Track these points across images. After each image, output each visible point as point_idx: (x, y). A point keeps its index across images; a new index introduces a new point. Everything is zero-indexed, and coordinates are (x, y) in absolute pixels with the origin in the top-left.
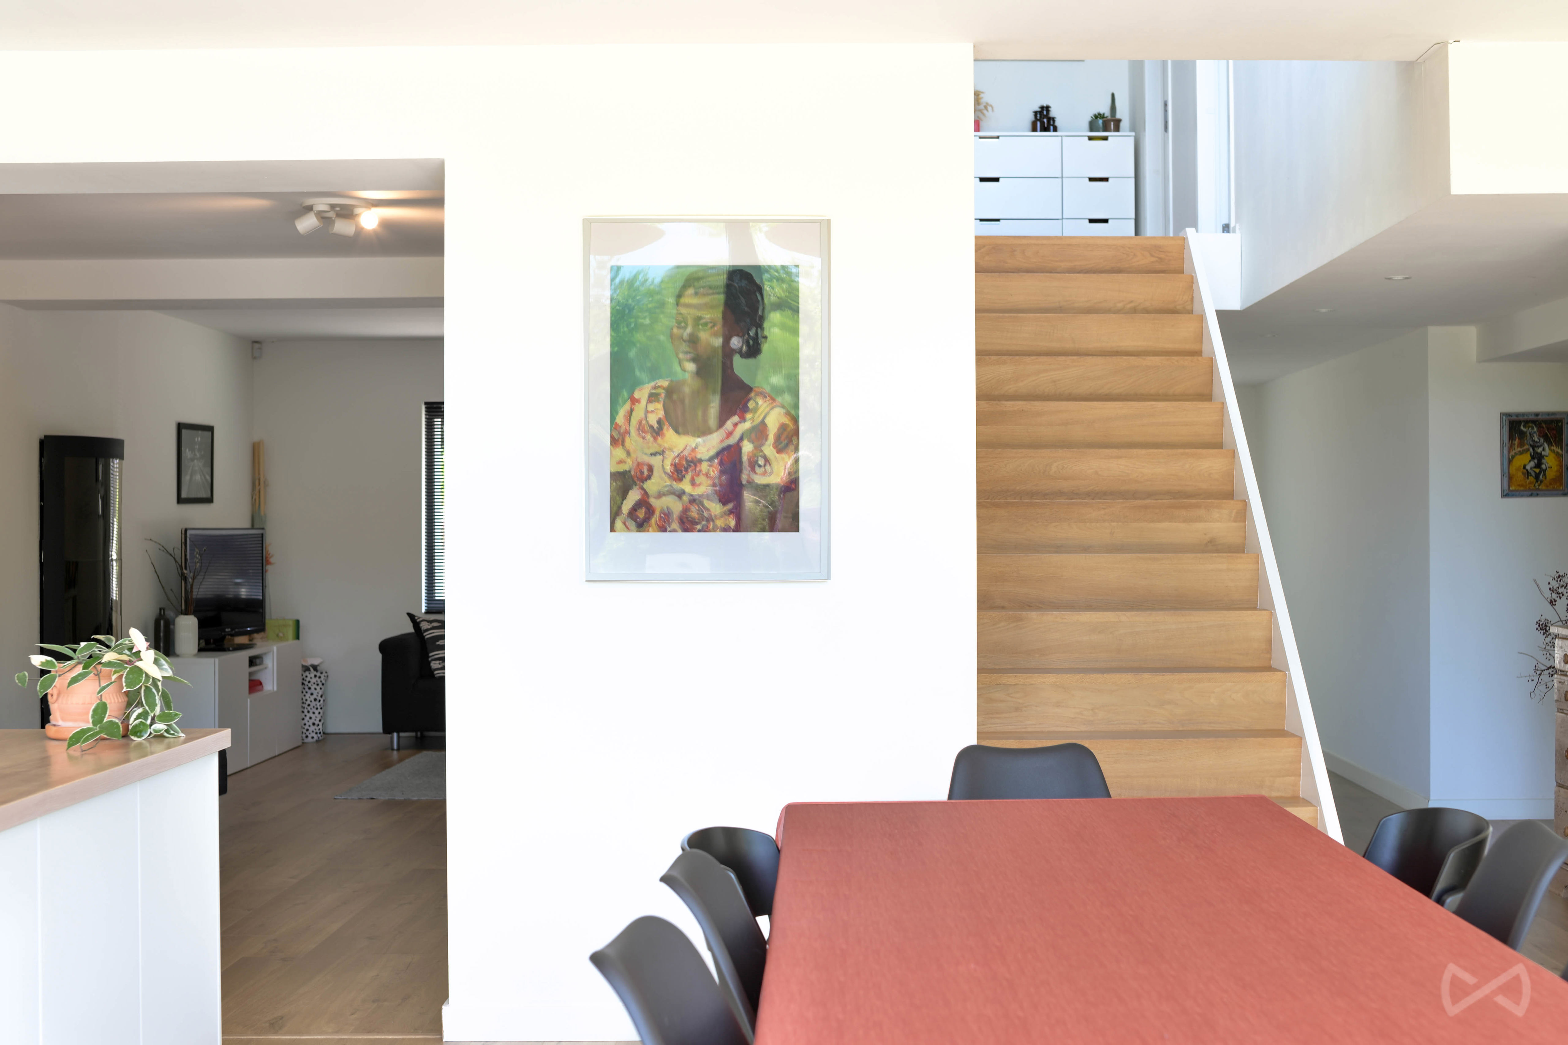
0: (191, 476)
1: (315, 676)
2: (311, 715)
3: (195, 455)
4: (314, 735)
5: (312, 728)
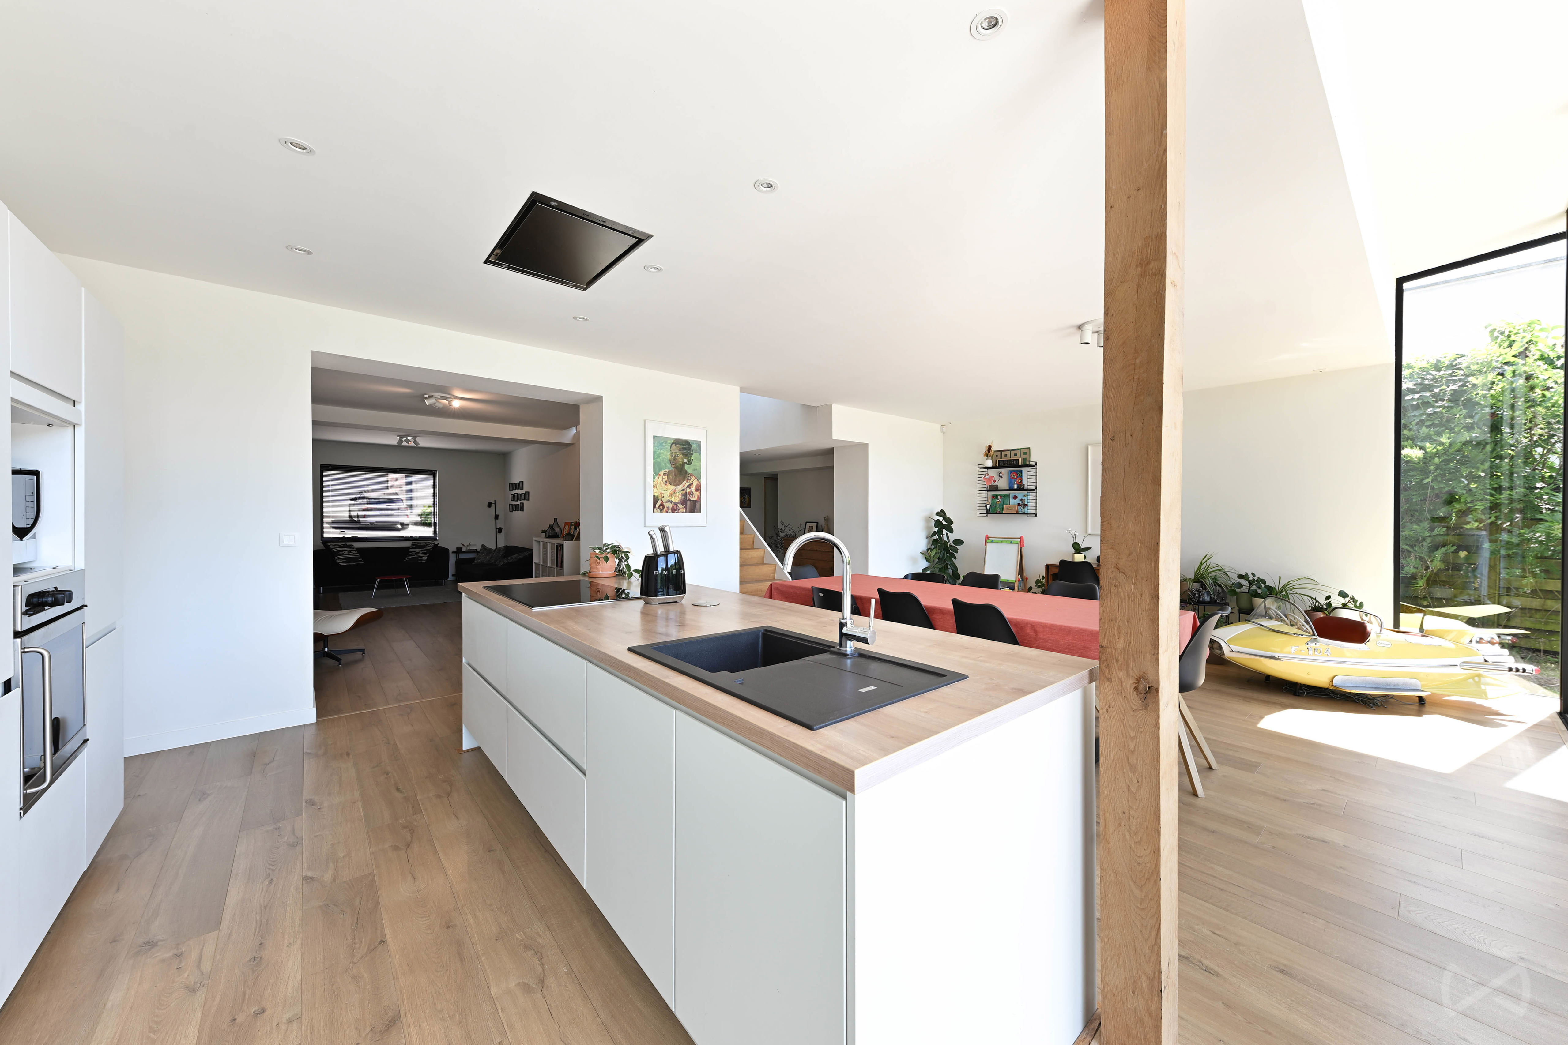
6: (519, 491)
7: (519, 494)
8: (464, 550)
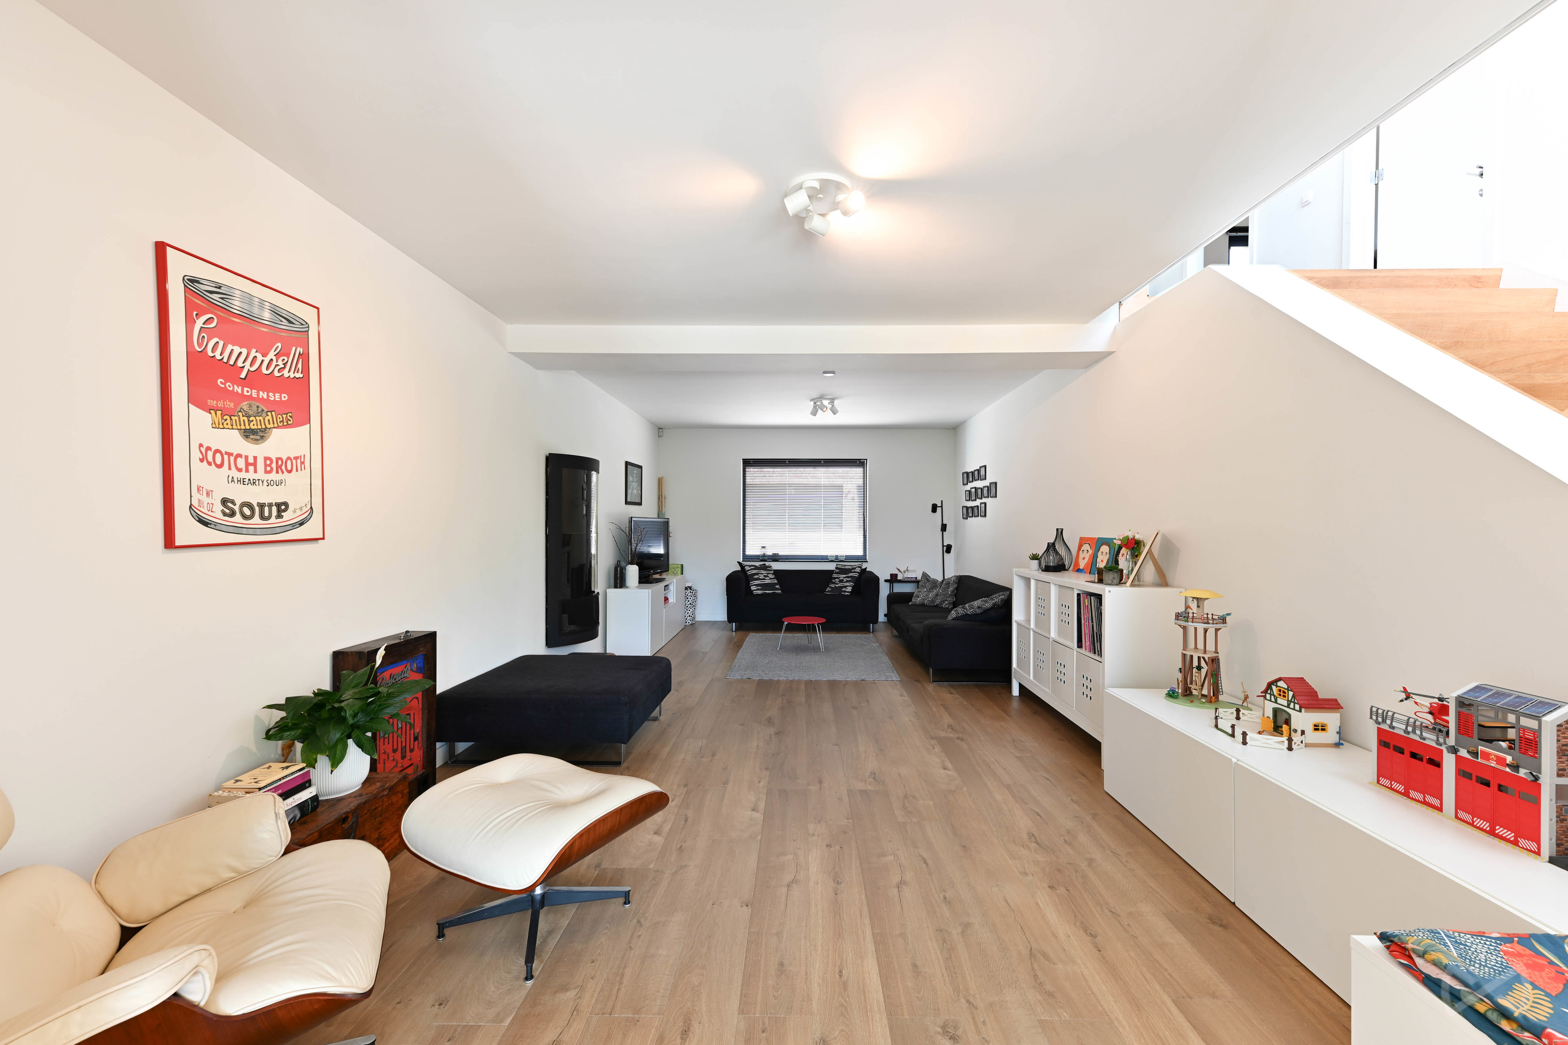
0: (632, 491)
1: (690, 592)
2: (688, 611)
3: (634, 480)
4: (689, 621)
5: (689, 618)
6: (979, 484)
7: (979, 488)
8: (900, 577)
